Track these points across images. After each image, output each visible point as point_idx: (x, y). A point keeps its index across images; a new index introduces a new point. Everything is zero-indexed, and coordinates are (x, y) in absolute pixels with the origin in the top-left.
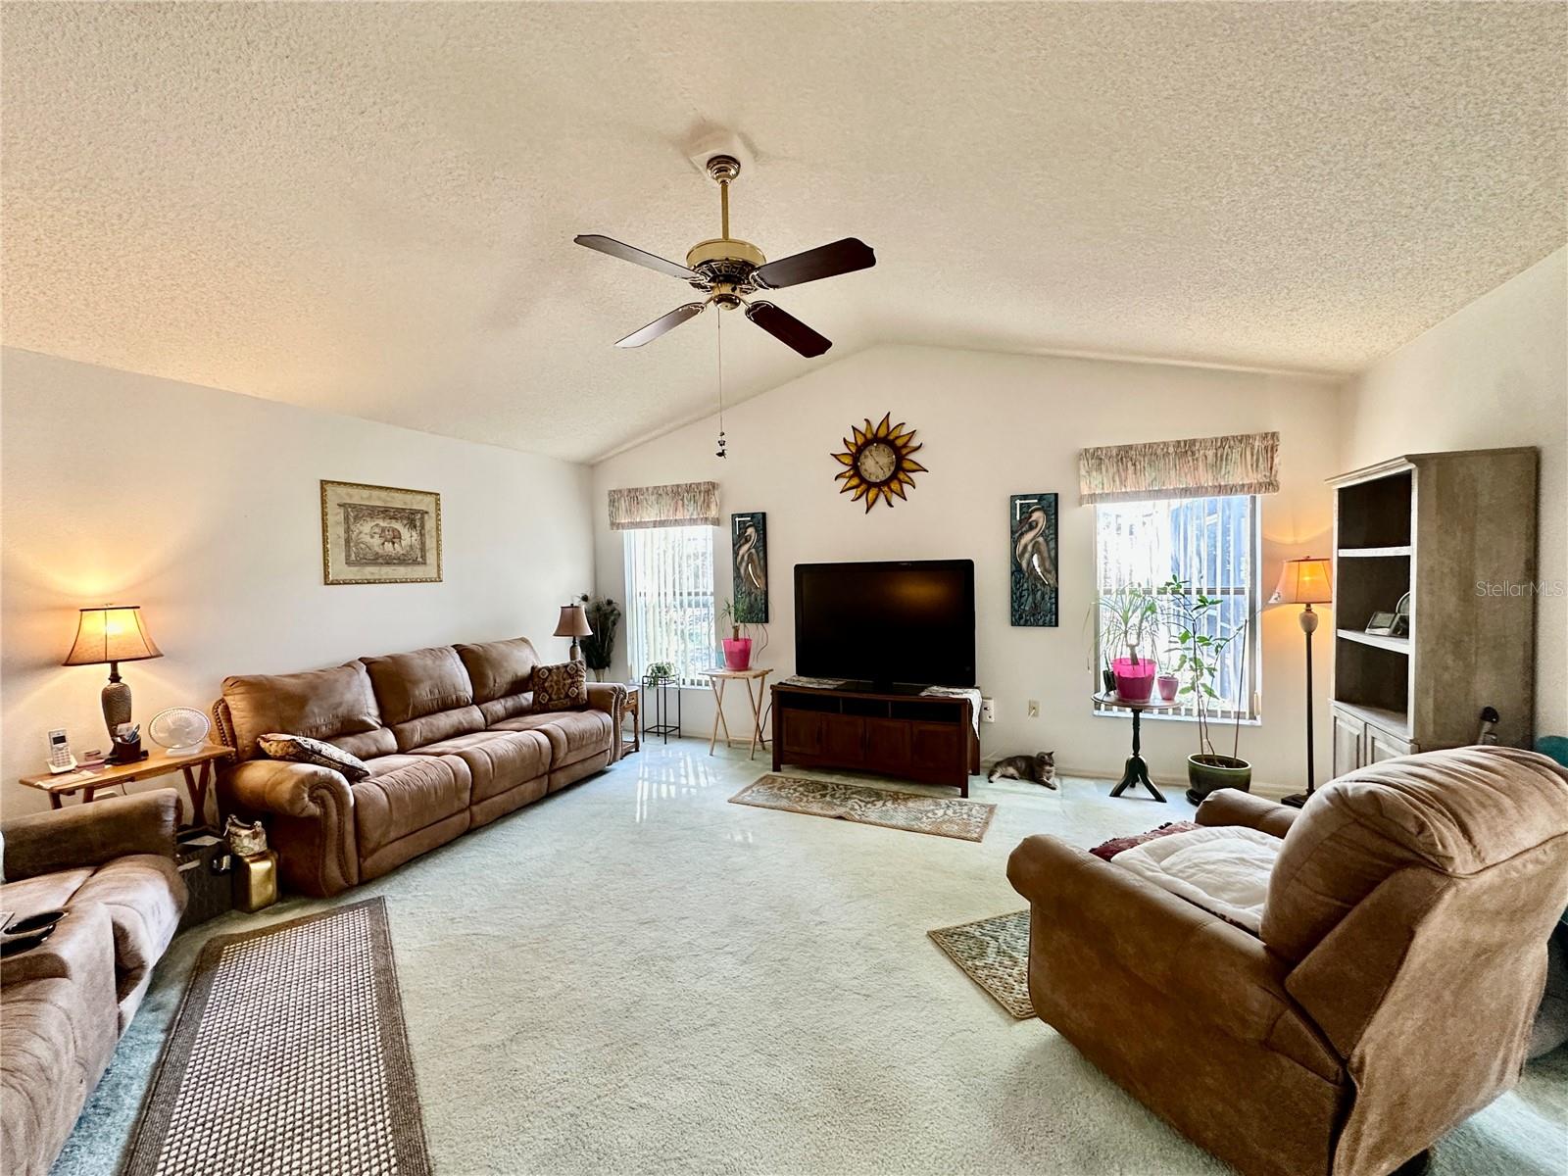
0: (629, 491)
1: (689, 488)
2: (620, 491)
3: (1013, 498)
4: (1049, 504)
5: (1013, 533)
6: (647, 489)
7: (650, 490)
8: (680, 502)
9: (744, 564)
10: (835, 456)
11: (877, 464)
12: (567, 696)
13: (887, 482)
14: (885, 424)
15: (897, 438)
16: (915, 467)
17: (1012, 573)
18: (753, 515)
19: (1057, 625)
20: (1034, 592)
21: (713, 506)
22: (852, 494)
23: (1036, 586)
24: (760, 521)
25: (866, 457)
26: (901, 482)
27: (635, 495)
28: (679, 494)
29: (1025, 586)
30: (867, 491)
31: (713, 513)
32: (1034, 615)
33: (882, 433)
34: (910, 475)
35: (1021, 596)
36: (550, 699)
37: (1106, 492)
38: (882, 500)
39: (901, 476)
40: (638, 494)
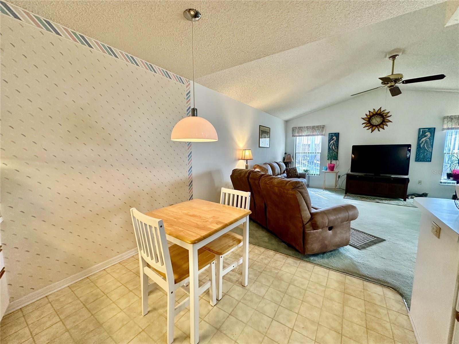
0: (299, 127)
1: (318, 127)
2: (296, 128)
3: (420, 129)
4: (432, 131)
5: (419, 138)
6: (304, 127)
7: (305, 127)
8: (314, 130)
9: (332, 146)
10: (363, 118)
11: (376, 121)
12: (295, 175)
13: (379, 125)
14: (380, 110)
15: (383, 114)
16: (388, 121)
17: (417, 148)
18: (335, 133)
19: (431, 161)
20: (424, 153)
21: (324, 131)
22: (367, 128)
23: (425, 151)
24: (337, 135)
25: (373, 119)
26: (383, 125)
27: (300, 129)
28: (314, 128)
29: (421, 151)
30: (372, 127)
31: (324, 133)
32: (423, 159)
33: (379, 112)
34: (386, 123)
35: (420, 154)
36: (292, 175)
37: (453, 127)
38: (377, 129)
39: (384, 123)
40: (301, 128)
